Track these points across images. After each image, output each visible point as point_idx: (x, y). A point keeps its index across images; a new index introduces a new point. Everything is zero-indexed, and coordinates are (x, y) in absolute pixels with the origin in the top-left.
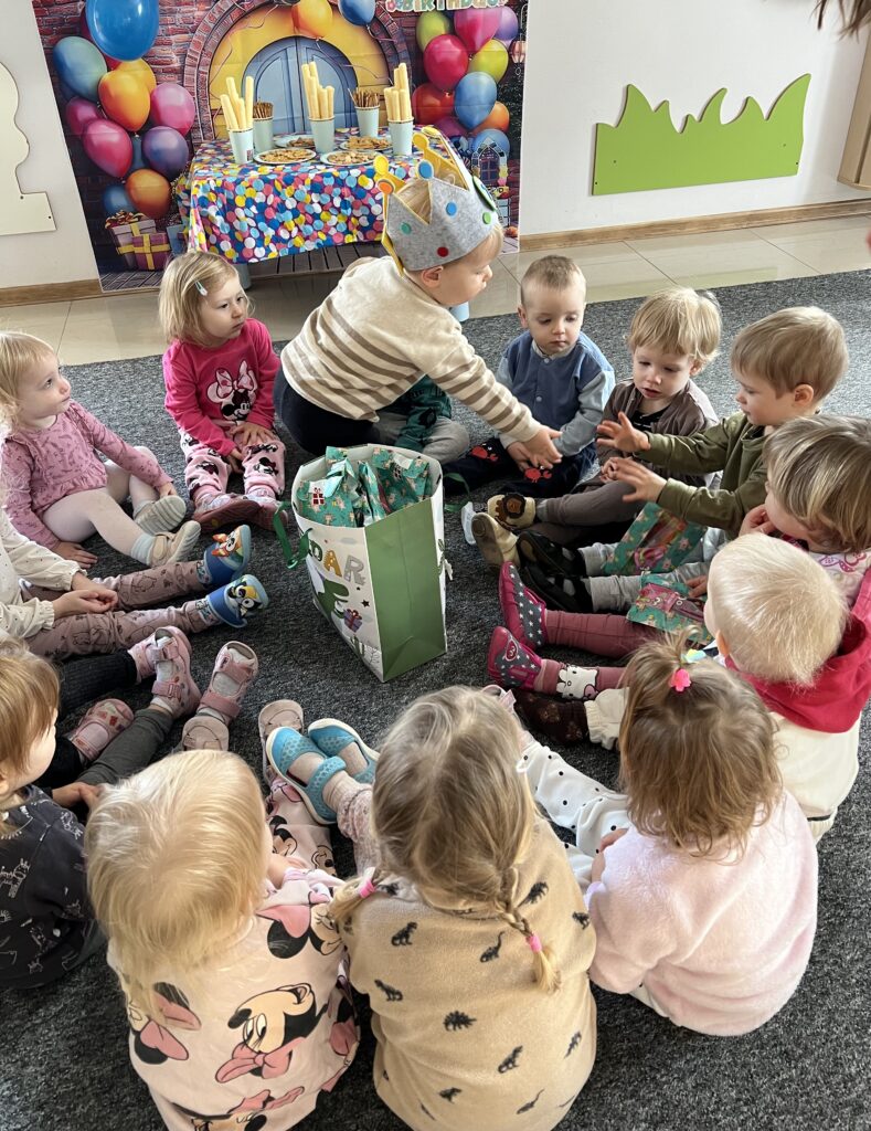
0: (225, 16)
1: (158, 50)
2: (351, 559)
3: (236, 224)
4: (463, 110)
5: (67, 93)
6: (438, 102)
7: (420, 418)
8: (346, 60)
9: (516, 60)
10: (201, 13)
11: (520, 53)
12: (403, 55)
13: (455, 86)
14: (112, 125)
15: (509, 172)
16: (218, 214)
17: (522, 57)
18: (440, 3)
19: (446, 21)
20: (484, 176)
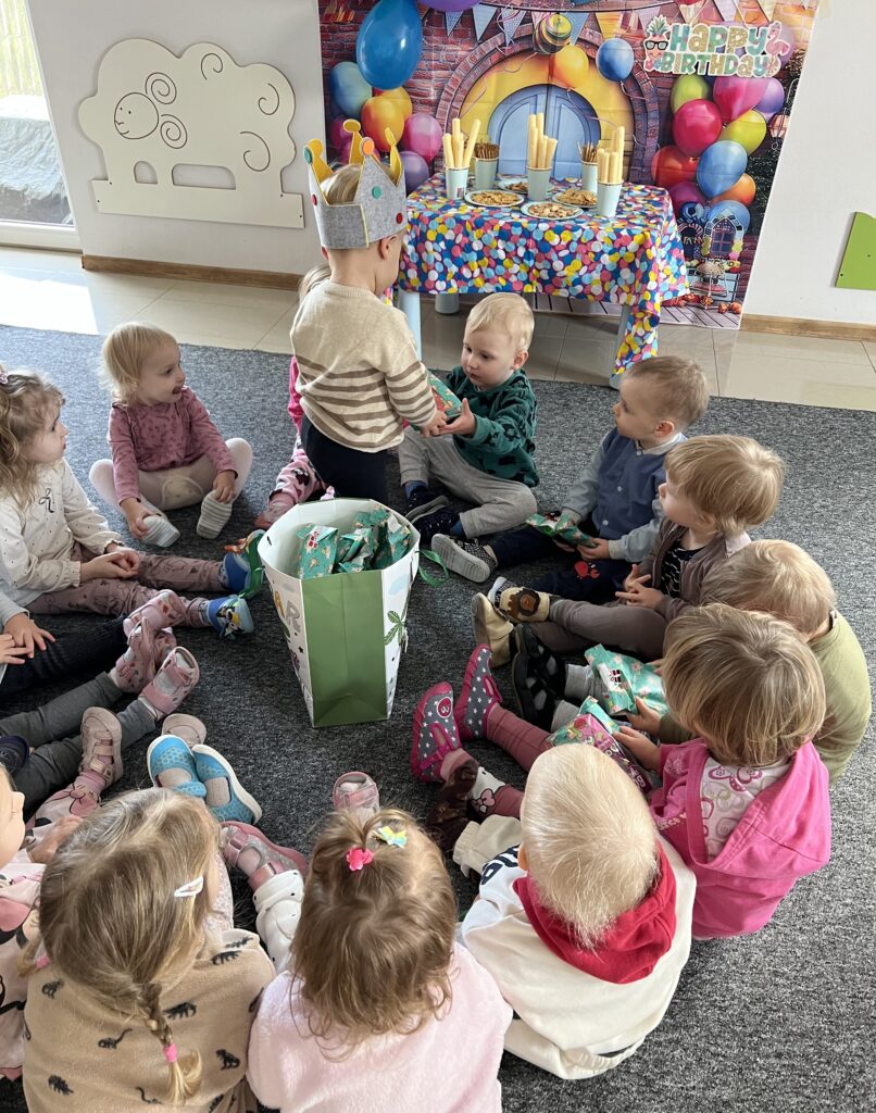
0: (484, 58)
3: (424, 255)
4: (705, 178)
5: (335, 110)
6: (680, 166)
8: (593, 112)
9: (774, 134)
10: (463, 53)
11: (781, 127)
12: (653, 115)
13: (702, 153)
15: (744, 247)
16: (410, 243)
17: (782, 132)
18: (703, 67)
19: (705, 85)
20: (715, 247)
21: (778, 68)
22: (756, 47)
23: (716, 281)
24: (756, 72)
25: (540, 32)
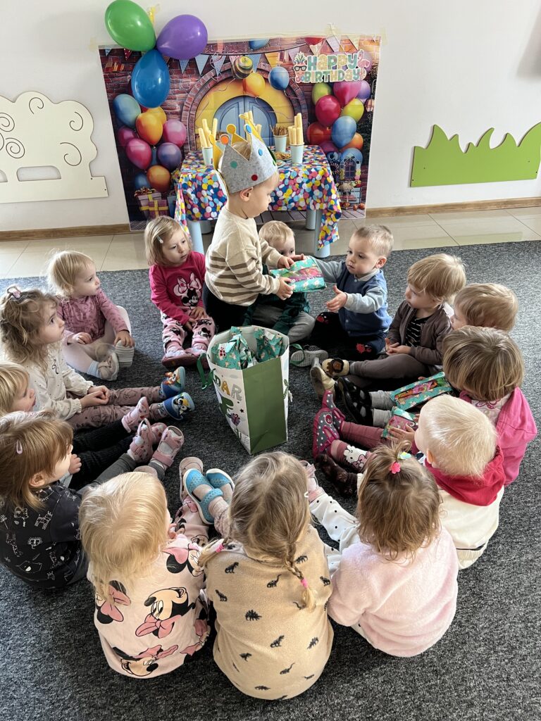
0: (205, 84)
1: (169, 102)
2: (235, 386)
3: (202, 199)
4: (336, 137)
5: (119, 123)
6: (322, 133)
7: (289, 312)
8: (271, 109)
9: (368, 110)
10: (193, 83)
11: (371, 106)
12: (303, 106)
13: (332, 124)
14: (142, 141)
15: (362, 173)
16: (192, 193)
17: (372, 109)
18: (326, 78)
19: (329, 88)
20: (347, 174)
21: (366, 74)
22: (352, 64)
23: (350, 193)
24: (354, 78)
25: (236, 67)
